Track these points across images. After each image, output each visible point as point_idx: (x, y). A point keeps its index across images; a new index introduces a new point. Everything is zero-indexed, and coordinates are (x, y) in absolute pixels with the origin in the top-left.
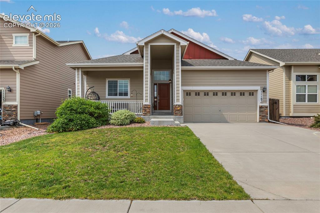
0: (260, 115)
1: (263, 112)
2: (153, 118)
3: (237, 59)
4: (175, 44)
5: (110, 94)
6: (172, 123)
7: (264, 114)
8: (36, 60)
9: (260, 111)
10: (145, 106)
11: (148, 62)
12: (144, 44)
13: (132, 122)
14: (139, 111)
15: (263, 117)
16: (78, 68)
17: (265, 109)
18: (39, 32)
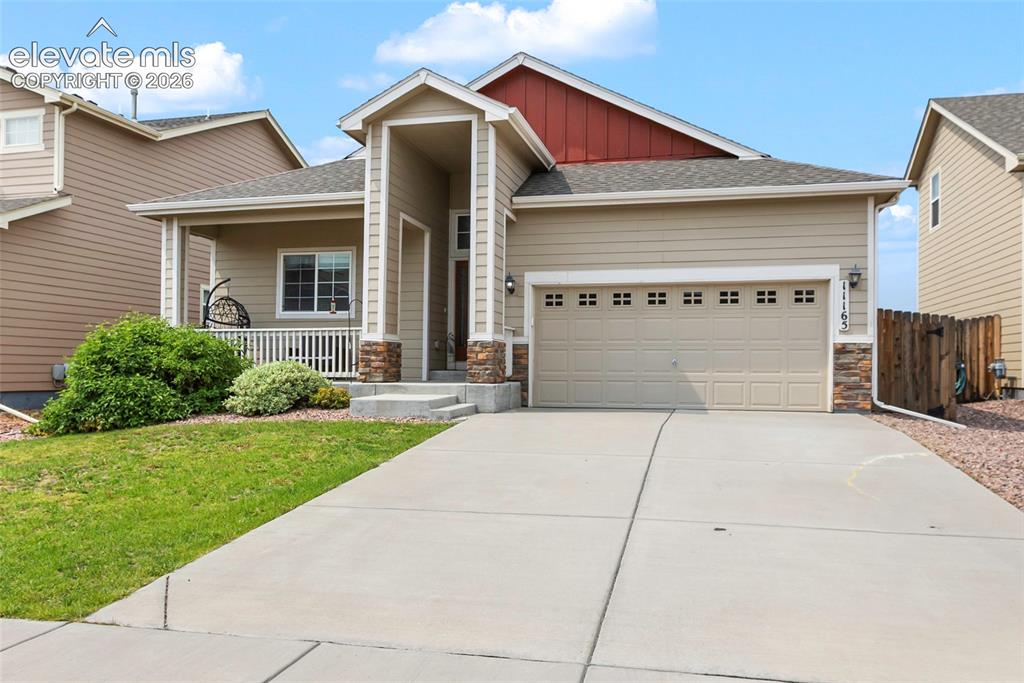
0: (836, 384)
1: (850, 369)
2: (391, 392)
3: (774, 156)
4: (473, 118)
5: (289, 305)
6: (421, 411)
7: (853, 378)
8: (62, 195)
9: (838, 367)
10: (368, 348)
11: (379, 187)
12: (359, 127)
13: (301, 403)
14: (354, 367)
15: (850, 393)
16: (169, 218)
17: (860, 360)
18: (72, 102)
